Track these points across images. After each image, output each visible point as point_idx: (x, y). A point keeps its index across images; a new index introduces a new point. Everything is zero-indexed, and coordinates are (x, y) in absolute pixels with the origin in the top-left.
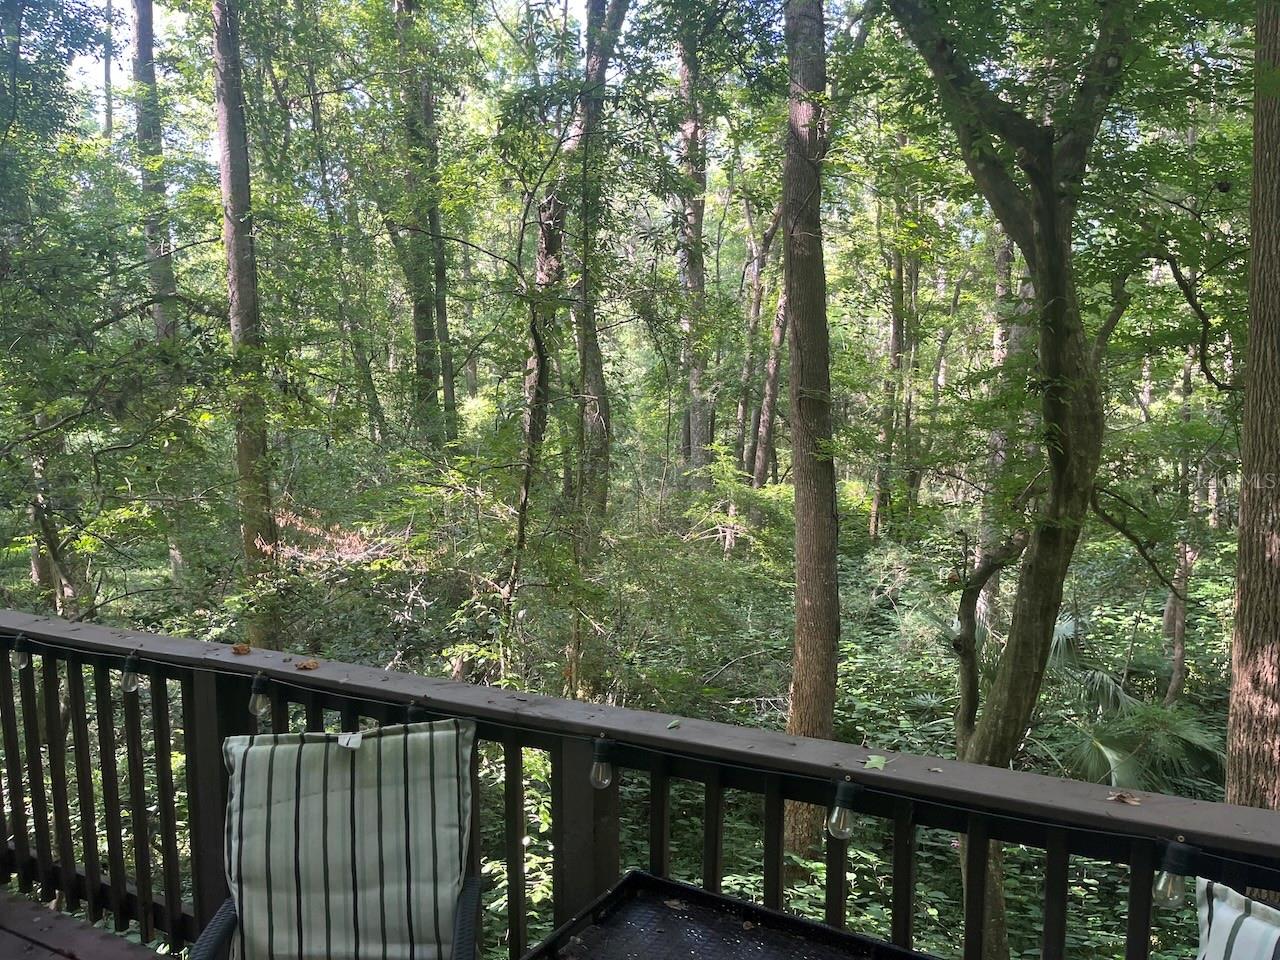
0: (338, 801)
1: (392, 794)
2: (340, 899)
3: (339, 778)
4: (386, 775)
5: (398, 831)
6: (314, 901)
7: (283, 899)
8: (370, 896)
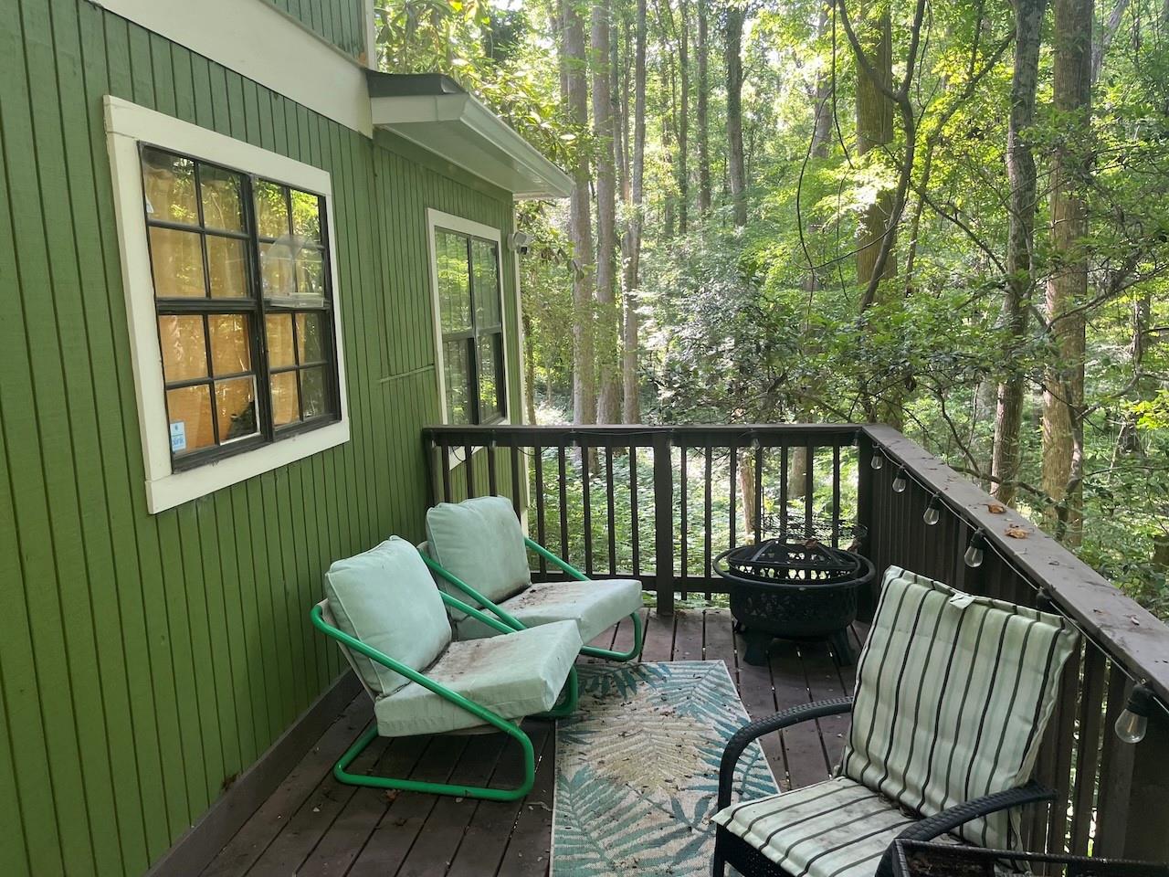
0: (942, 649)
1: (984, 665)
2: (924, 735)
3: (947, 630)
4: (984, 644)
5: (979, 701)
6: (905, 724)
7: (885, 711)
8: (945, 745)
